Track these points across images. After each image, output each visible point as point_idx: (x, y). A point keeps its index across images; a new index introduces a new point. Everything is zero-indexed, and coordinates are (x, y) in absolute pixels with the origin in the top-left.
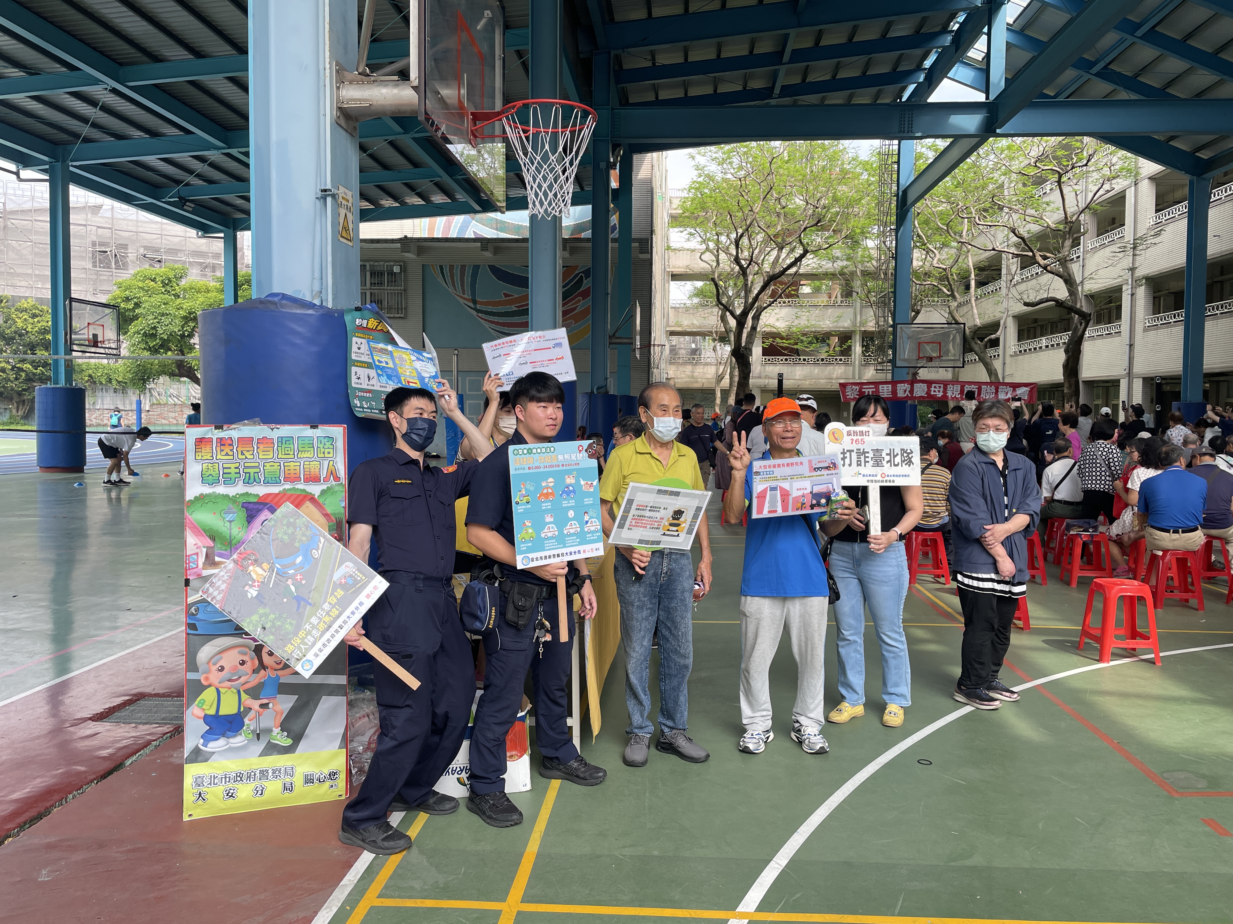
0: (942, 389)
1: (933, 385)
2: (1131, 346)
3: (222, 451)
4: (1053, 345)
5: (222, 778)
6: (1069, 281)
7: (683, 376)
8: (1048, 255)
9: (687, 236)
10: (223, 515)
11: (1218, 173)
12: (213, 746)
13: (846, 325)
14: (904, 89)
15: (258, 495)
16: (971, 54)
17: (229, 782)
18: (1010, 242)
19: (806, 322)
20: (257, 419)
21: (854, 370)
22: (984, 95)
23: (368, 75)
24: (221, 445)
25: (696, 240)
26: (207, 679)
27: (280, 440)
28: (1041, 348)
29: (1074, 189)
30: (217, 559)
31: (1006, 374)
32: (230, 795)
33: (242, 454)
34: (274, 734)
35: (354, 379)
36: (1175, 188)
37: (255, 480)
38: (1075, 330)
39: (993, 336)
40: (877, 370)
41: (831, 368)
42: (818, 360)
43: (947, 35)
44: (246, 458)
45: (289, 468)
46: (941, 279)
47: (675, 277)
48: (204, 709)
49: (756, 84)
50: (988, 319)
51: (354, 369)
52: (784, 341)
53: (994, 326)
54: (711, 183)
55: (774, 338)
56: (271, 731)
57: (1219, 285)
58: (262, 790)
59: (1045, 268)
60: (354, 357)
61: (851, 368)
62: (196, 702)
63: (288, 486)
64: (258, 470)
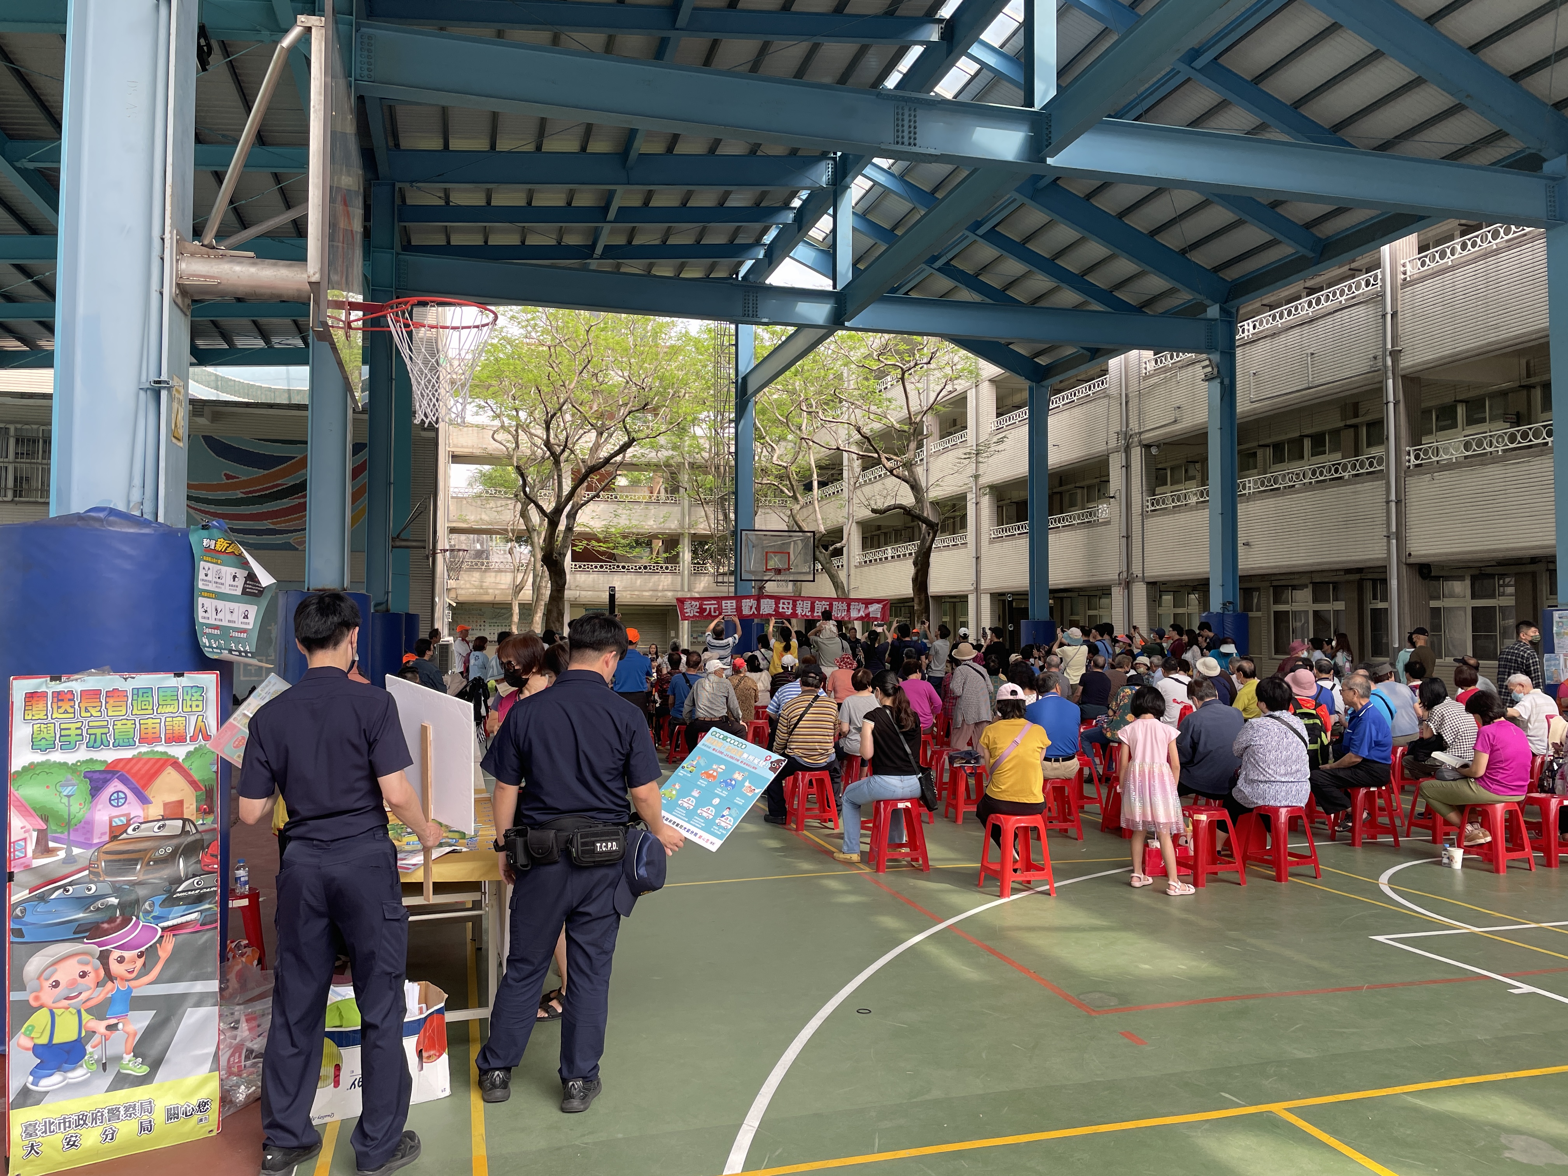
0: (791, 606)
1: (782, 601)
2: (977, 558)
3: (59, 707)
4: (899, 556)
5: (60, 1123)
6: (915, 487)
7: (468, 586)
8: (892, 456)
9: (475, 409)
10: (60, 789)
11: (1054, 381)
12: (46, 1083)
13: (673, 527)
14: (740, 264)
15: (105, 762)
16: (813, 233)
17: (69, 1127)
18: (852, 440)
19: (627, 522)
20: (107, 667)
21: (682, 580)
22: (831, 282)
23: (214, 248)
24: (59, 700)
25: (486, 415)
26: (37, 998)
27: (135, 692)
28: (886, 558)
29: (916, 388)
30: (51, 844)
31: (851, 587)
32: (72, 1144)
33: (87, 710)
34: (125, 1062)
35: (200, 613)
36: (1014, 391)
37: (102, 743)
38: (923, 541)
39: (838, 545)
40: (717, 582)
41: (656, 578)
42: (640, 568)
43: (788, 211)
44: (92, 715)
45: (146, 726)
46: (781, 478)
47: (457, 458)
48: (33, 1038)
49: (572, 240)
50: (832, 523)
51: (201, 600)
52: (601, 544)
53: (837, 534)
54: (508, 346)
55: (589, 540)
56: (121, 1058)
57: (1059, 496)
58: (113, 1134)
59: (891, 472)
60: (201, 585)
61: (679, 578)
62: (23, 1030)
63: (144, 749)
64: (106, 730)
